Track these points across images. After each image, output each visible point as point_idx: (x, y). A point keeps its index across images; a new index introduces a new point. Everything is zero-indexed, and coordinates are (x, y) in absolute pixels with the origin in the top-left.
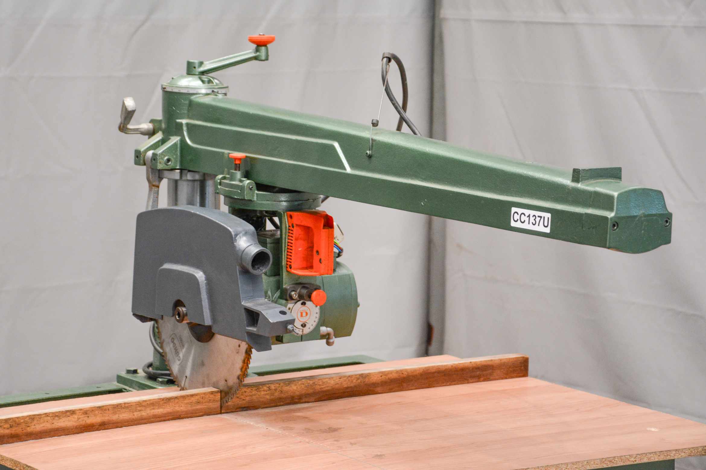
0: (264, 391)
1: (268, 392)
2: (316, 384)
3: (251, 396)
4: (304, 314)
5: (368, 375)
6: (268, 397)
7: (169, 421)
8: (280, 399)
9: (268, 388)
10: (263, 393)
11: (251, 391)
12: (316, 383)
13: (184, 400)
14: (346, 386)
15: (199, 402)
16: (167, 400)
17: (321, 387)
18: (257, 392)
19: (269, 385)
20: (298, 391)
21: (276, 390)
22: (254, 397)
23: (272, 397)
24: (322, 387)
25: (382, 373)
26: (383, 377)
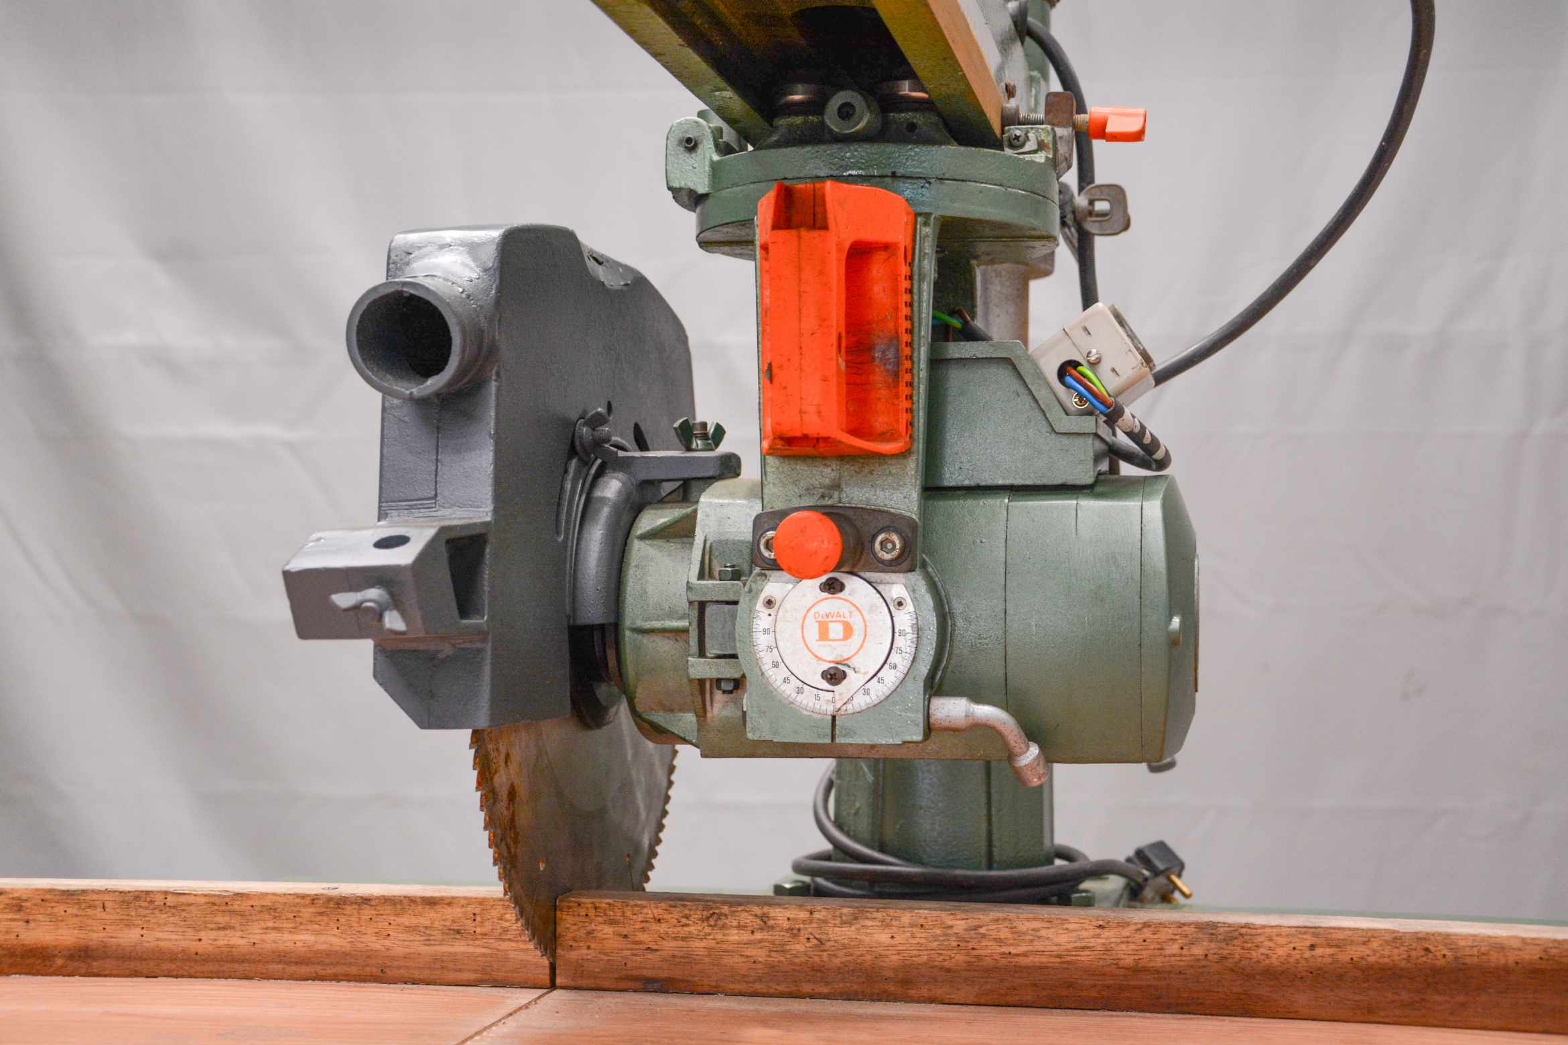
0: (739, 927)
1: (758, 936)
2: (984, 936)
3: (683, 939)
4: (836, 630)
5: (1243, 931)
6: (760, 954)
7: (339, 981)
8: (818, 971)
9: (758, 921)
10: (734, 936)
11: (684, 921)
12: (982, 930)
13: (397, 915)
14: (1129, 961)
15: (458, 932)
16: (332, 905)
17: (1005, 949)
18: (707, 930)
19: (766, 909)
20: (899, 953)
21: (794, 933)
22: (698, 946)
23: (777, 957)
24: (1013, 950)
25: (1315, 935)
26: (1319, 951)
